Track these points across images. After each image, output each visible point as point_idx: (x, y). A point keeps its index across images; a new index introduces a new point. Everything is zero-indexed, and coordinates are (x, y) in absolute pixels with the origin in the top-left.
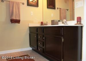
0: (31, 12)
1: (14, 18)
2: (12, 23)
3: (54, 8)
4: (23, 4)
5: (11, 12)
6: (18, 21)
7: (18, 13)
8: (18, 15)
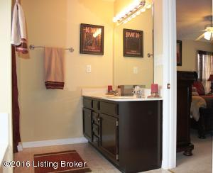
0: (88, 66)
1: (52, 79)
2: (47, 88)
3: (141, 56)
4: (72, 50)
5: (46, 68)
6: (60, 85)
7: (60, 69)
8: (61, 73)
